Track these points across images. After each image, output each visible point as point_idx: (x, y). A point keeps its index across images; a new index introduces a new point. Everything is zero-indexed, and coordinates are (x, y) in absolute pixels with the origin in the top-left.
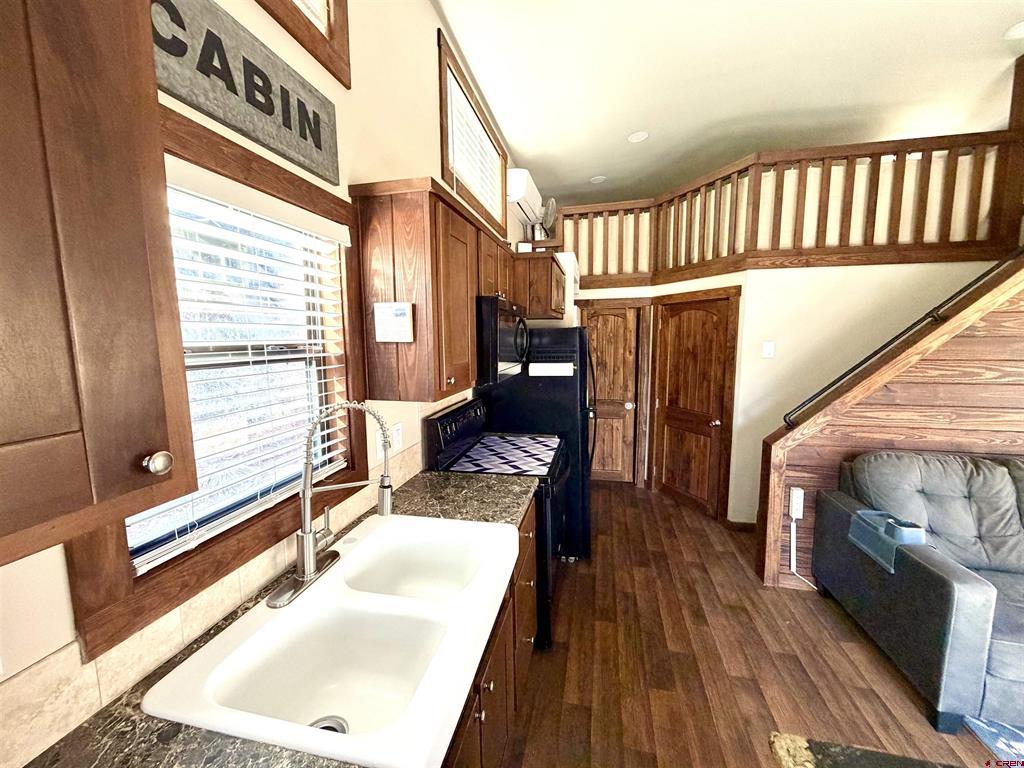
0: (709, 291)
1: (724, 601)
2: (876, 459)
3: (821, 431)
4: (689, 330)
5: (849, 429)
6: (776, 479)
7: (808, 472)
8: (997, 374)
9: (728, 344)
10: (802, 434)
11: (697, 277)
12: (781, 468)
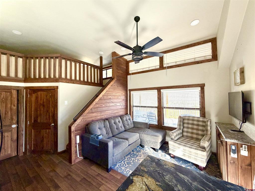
0: (48, 87)
1: (63, 176)
2: (92, 124)
3: (81, 121)
4: (41, 97)
5: (86, 119)
6: (73, 135)
7: (79, 131)
8: (104, 105)
9: (55, 102)
10: (78, 122)
11: (43, 82)
12: (74, 132)
